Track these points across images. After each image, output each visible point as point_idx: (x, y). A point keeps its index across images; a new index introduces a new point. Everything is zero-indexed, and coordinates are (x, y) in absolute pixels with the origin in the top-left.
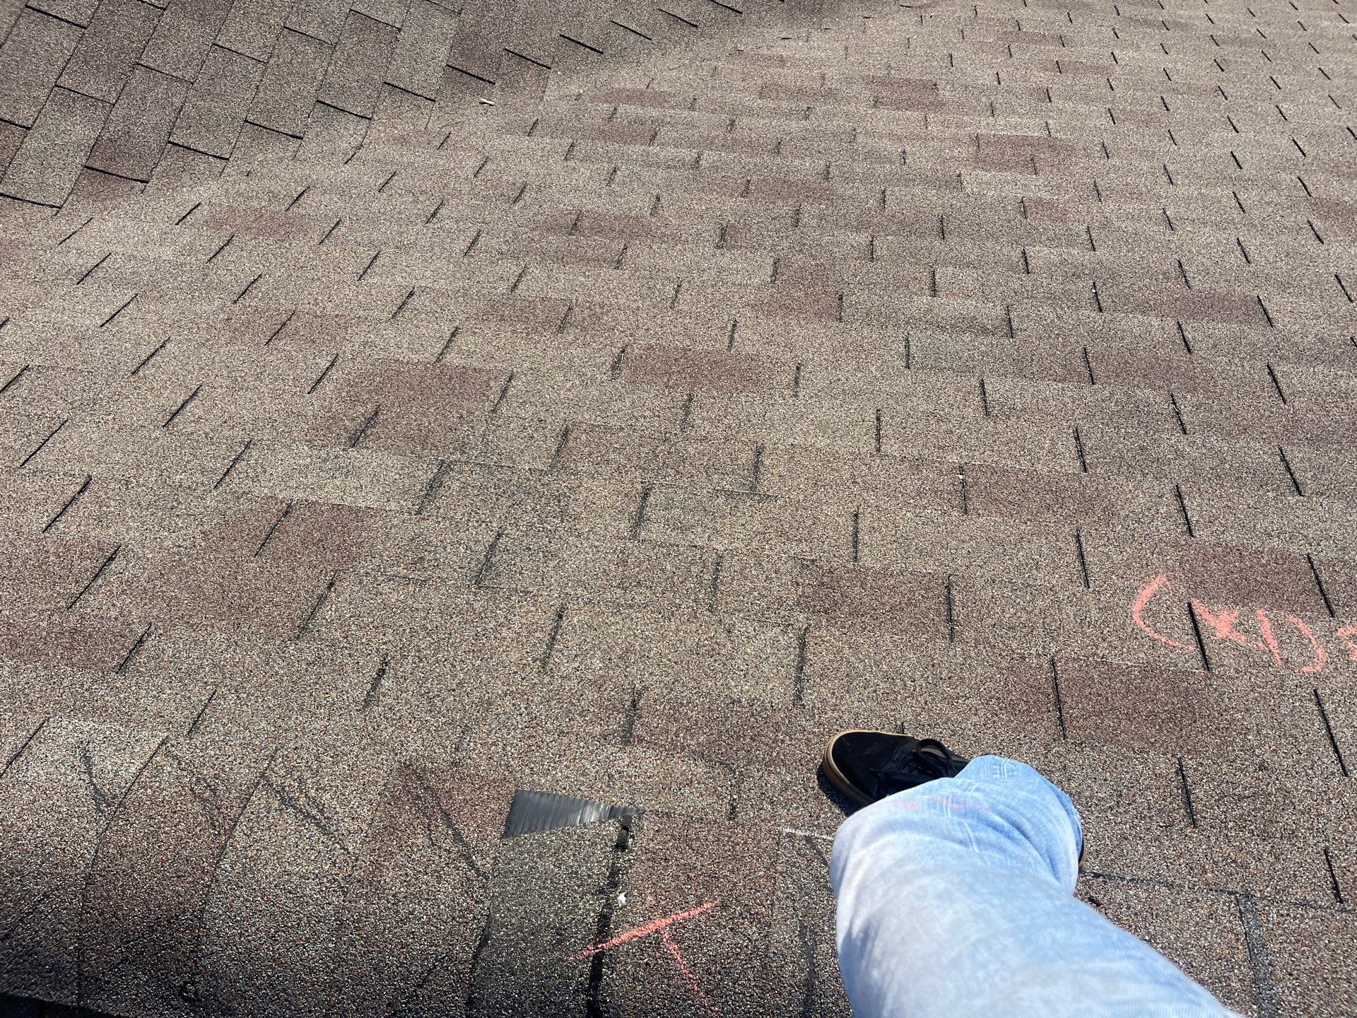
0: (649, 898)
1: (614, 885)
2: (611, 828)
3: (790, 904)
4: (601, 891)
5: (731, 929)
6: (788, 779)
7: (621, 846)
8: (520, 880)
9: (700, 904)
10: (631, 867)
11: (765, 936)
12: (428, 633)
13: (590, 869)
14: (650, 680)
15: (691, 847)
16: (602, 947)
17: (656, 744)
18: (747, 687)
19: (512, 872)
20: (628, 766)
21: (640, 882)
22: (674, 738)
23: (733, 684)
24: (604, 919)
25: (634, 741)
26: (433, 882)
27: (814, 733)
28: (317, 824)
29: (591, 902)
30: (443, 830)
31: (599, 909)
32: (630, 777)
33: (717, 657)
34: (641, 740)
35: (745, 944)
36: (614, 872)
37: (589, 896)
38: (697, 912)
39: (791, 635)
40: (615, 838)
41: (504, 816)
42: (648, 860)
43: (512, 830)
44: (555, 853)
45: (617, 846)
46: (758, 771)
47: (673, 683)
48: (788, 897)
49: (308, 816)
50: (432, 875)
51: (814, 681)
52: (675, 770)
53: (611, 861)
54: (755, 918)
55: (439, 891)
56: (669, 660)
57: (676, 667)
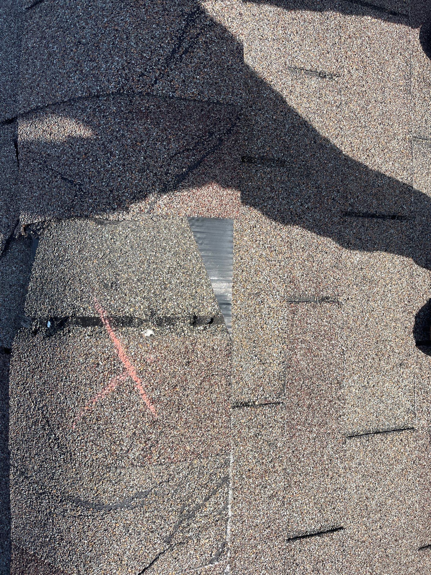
0: (152, 357)
1: (160, 323)
2: (210, 309)
3: (165, 478)
4: (153, 314)
5: (134, 433)
6: (279, 445)
7: (195, 321)
8: (152, 241)
9: (153, 402)
10: (177, 334)
11: (132, 464)
12: (363, 107)
13: (171, 299)
14: (347, 307)
15: (203, 381)
16: (106, 324)
17: (292, 325)
18: (354, 390)
19: (158, 232)
20: (270, 307)
21: (165, 345)
22: (300, 340)
23: (355, 378)
24: (128, 321)
25: (292, 307)
26: (139, 165)
27: (323, 456)
28: (174, 51)
29: (142, 307)
30: (185, 164)
31: (137, 315)
32: (260, 311)
33: (377, 360)
34: (294, 313)
35: (124, 448)
36: (170, 321)
37: (146, 304)
38: (145, 401)
39: (406, 418)
40: (202, 314)
41: (207, 215)
42: (186, 348)
43: (196, 224)
44: (180, 266)
45: (195, 317)
46: (281, 418)
47: (348, 328)
48: (170, 475)
49: (180, 40)
50: (144, 164)
51: (368, 446)
52: (271, 348)
53: (180, 315)
54: (147, 452)
55: (132, 173)
56: (368, 320)
57: (363, 326)
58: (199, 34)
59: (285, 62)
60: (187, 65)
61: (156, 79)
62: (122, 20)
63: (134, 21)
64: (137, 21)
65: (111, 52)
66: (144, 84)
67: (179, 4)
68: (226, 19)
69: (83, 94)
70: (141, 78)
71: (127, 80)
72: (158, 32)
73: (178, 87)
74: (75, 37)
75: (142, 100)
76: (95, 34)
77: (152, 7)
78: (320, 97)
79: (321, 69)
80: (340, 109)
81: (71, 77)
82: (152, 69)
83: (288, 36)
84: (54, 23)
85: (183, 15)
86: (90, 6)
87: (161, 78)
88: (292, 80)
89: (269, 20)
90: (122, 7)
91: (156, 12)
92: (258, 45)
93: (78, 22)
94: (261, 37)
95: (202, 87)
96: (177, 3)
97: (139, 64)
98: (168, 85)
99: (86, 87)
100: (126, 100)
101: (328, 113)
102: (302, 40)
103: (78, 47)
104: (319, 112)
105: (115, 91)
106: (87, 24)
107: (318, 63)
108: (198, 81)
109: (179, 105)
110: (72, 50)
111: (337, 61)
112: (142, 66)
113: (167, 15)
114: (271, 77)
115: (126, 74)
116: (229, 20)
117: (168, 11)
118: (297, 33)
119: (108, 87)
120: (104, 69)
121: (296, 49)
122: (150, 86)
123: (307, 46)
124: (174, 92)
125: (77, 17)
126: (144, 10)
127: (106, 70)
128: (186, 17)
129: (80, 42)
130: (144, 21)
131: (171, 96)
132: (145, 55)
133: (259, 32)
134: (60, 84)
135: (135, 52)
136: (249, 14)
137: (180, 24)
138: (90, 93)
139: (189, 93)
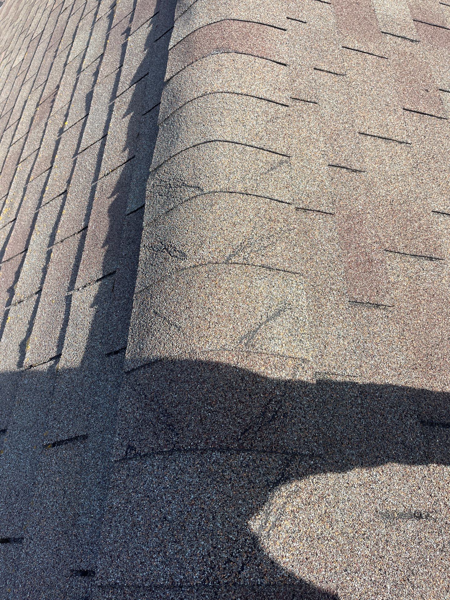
58: (285, 503)
59: (376, 509)
60: (275, 542)
61: (243, 564)
62: (208, 498)
63: (221, 498)
64: (224, 498)
65: (196, 534)
66: (230, 573)
67: (264, 475)
68: (311, 481)
69: (165, 581)
70: (227, 565)
71: (212, 568)
72: (244, 508)
73: (266, 571)
74: (161, 511)
75: (228, 591)
76: (181, 512)
77: (238, 481)
78: (419, 543)
79: (415, 509)
80: (444, 553)
81: (154, 559)
82: (239, 552)
83: (374, 477)
84: (141, 488)
85: (268, 485)
86: (177, 479)
87: (249, 562)
88: (386, 527)
89: (352, 464)
90: (209, 483)
91: (242, 486)
92: (345, 494)
93: (165, 494)
94: (347, 485)
95: (293, 566)
96: (262, 473)
97: (225, 549)
98: (256, 570)
99: (169, 574)
100: (211, 592)
101: (432, 560)
102: (390, 479)
103: (163, 523)
104: (421, 560)
105: (199, 582)
106: (173, 498)
107: (411, 503)
108: (288, 560)
109: (268, 593)
110: (157, 526)
111: (431, 496)
112: (229, 550)
113: (253, 487)
114: (363, 529)
115: (211, 562)
116: (314, 481)
117: (254, 483)
118: (383, 472)
119: (193, 577)
120: (189, 554)
121: (384, 490)
122: (236, 575)
123: (395, 484)
124: (263, 578)
125: (164, 488)
126: (230, 485)
127: (191, 556)
128: (271, 486)
129: (165, 518)
130: (230, 497)
131: (259, 583)
132: (231, 537)
133: (344, 479)
134: (141, 563)
135: (221, 534)
136: (332, 461)
137: (266, 495)
138: (173, 582)
139: (279, 576)
